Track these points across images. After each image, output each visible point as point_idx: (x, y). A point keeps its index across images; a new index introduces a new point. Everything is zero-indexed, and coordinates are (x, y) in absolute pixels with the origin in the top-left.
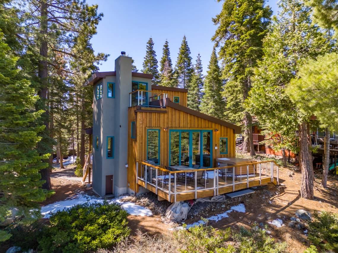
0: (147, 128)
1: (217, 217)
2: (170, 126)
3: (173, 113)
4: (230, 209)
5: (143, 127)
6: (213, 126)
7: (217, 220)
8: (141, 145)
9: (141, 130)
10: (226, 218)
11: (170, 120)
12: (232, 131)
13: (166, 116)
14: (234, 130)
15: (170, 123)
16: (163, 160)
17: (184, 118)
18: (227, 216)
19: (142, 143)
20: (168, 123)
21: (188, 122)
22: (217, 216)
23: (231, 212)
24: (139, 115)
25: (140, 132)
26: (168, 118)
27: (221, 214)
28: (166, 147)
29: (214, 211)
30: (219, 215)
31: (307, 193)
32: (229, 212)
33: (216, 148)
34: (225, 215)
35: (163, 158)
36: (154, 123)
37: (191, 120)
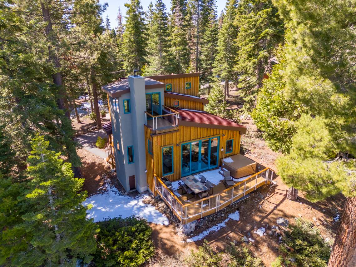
0: (162, 147)
1: (217, 227)
2: (182, 141)
3: (185, 129)
4: (228, 218)
5: (159, 147)
6: (221, 133)
7: (217, 231)
8: (157, 161)
9: (157, 150)
10: (224, 227)
11: (182, 136)
12: (238, 132)
13: (178, 133)
14: (240, 132)
15: (182, 138)
16: (176, 169)
17: (194, 132)
18: (225, 226)
19: (158, 160)
20: (180, 140)
21: (198, 134)
22: (217, 225)
23: (228, 221)
24: (155, 139)
25: (156, 151)
26: (180, 135)
27: (220, 223)
28: (178, 158)
29: (215, 220)
30: (219, 225)
31: (292, 196)
32: (226, 221)
33: (222, 150)
34: (223, 224)
35: (176, 167)
36: (168, 141)
37: (201, 132)
